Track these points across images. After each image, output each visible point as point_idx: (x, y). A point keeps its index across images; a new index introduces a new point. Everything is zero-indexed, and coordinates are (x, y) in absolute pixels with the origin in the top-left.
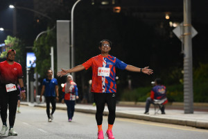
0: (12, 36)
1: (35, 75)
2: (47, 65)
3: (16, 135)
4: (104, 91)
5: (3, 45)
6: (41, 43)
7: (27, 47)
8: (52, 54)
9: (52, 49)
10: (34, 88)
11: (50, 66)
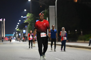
5: (26, 17)
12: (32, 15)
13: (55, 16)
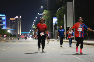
0: (47, 10)
1: (57, 27)
2: (62, 22)
3: (45, 52)
4: (80, 37)
5: (43, 14)
6: (60, 13)
7: (54, 15)
8: (65, 18)
9: (65, 15)
10: (57, 33)
11: (64, 23)
12: (49, 11)
13: (73, 13)
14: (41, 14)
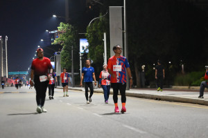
12: (71, 26)
13: (123, 30)
14: (52, 32)
